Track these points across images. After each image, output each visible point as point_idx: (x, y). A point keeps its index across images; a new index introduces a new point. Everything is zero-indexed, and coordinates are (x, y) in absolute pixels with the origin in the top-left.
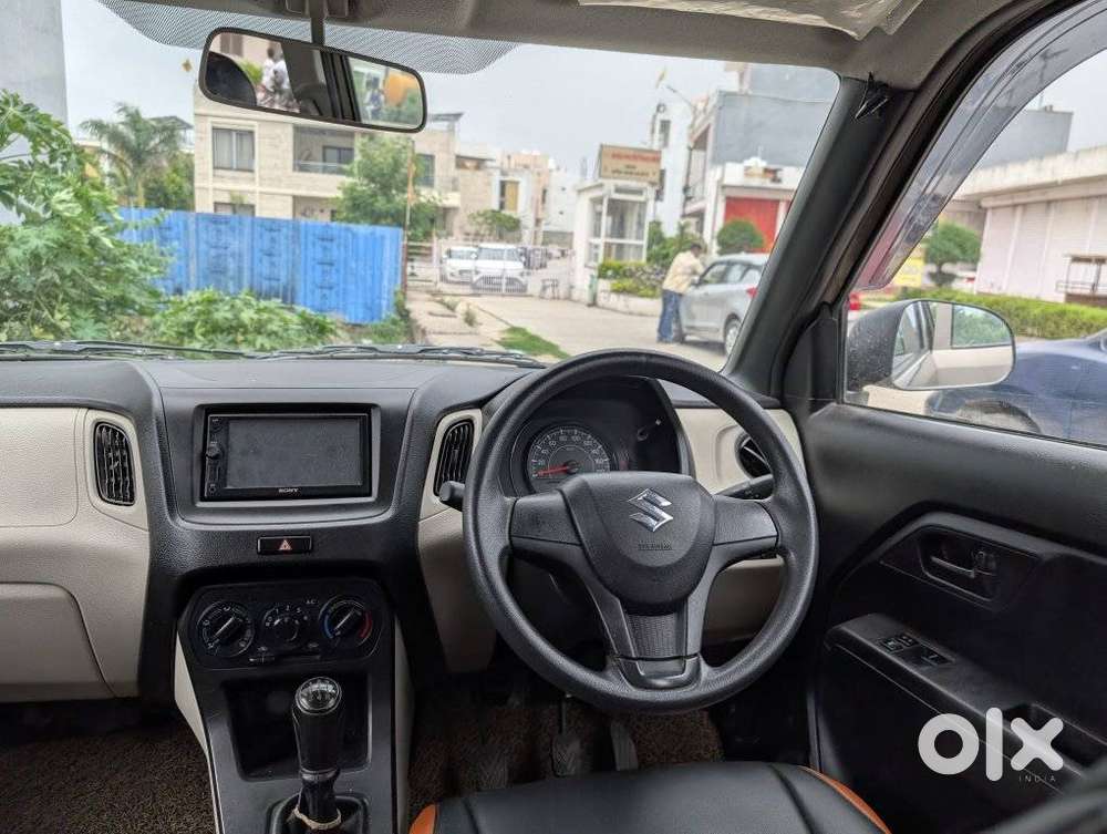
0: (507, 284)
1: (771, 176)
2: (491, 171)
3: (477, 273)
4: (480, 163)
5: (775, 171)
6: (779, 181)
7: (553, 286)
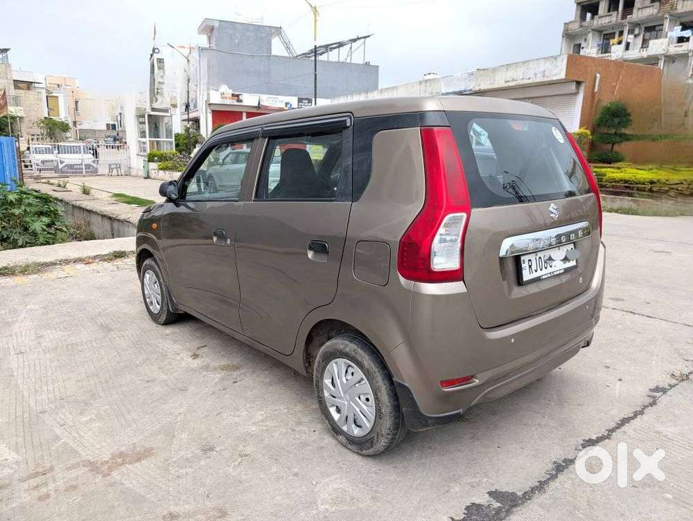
0: (86, 169)
1: (236, 98)
2: (40, 90)
3: (62, 162)
4: (29, 85)
5: (238, 96)
6: (241, 101)
7: (117, 168)
